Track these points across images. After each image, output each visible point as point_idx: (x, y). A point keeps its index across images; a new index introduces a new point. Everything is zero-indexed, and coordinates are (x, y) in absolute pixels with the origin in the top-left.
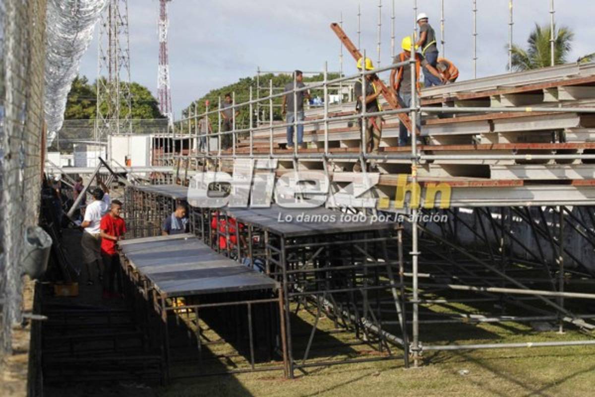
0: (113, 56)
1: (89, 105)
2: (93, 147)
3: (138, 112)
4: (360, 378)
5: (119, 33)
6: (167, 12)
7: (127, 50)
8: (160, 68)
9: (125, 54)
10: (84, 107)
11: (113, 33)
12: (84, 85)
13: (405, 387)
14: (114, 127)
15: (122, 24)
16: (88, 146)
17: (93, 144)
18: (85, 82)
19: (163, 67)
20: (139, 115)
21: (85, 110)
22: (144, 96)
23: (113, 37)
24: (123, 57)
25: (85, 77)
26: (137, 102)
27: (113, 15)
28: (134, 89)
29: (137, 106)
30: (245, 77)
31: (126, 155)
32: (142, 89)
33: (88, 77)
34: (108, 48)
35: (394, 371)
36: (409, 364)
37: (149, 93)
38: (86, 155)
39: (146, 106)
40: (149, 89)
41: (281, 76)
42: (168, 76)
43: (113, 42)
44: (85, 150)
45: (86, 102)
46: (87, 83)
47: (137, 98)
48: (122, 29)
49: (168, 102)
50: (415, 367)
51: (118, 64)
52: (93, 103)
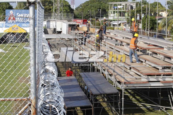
1: (51, 6)
10: (50, 6)
14: (58, 15)
17: (52, 20)
20: (65, 9)
21: (50, 7)
22: (67, 4)
26: (65, 6)
28: (64, 2)
31: (61, 27)
32: (66, 2)
37: (68, 3)
38: (50, 24)
39: (67, 7)
40: (68, 2)
44: (50, 22)
45: (50, 5)
47: (65, 4)
49: (74, 2)
52: (52, 5)
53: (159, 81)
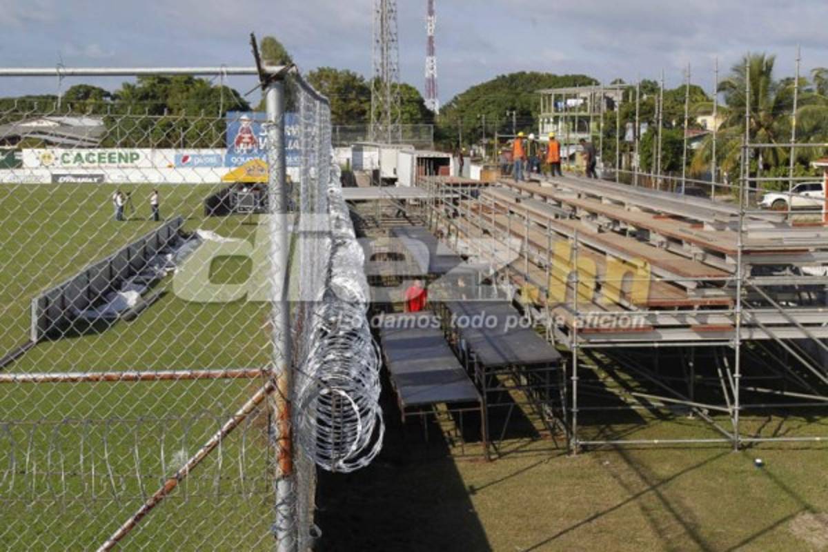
0: (385, 68)
1: (366, 101)
2: (368, 148)
3: (408, 109)
4: (535, 465)
5: (390, 48)
6: (434, 8)
7: (397, 64)
8: (428, 59)
9: (395, 67)
10: (361, 103)
11: (385, 49)
12: (361, 84)
13: (562, 477)
14: (387, 130)
15: (393, 41)
16: (364, 147)
17: (368, 145)
18: (361, 81)
19: (430, 58)
20: (408, 112)
21: (362, 105)
22: (413, 96)
23: (385, 52)
24: (394, 70)
25: (362, 77)
26: (407, 101)
27: (385, 33)
28: (404, 89)
29: (407, 103)
30: (500, 75)
31: (394, 167)
32: (411, 89)
33: (364, 77)
34: (380, 61)
35: (558, 458)
36: (570, 452)
37: (417, 93)
38: (362, 155)
39: (415, 104)
40: (417, 89)
41: (532, 74)
42: (435, 67)
43: (385, 56)
44: (362, 150)
45: (363, 98)
46: (365, 82)
47: (406, 97)
48: (392, 45)
49: (435, 89)
50: (574, 456)
51: (389, 75)
52: (369, 100)
53: (688, 326)
